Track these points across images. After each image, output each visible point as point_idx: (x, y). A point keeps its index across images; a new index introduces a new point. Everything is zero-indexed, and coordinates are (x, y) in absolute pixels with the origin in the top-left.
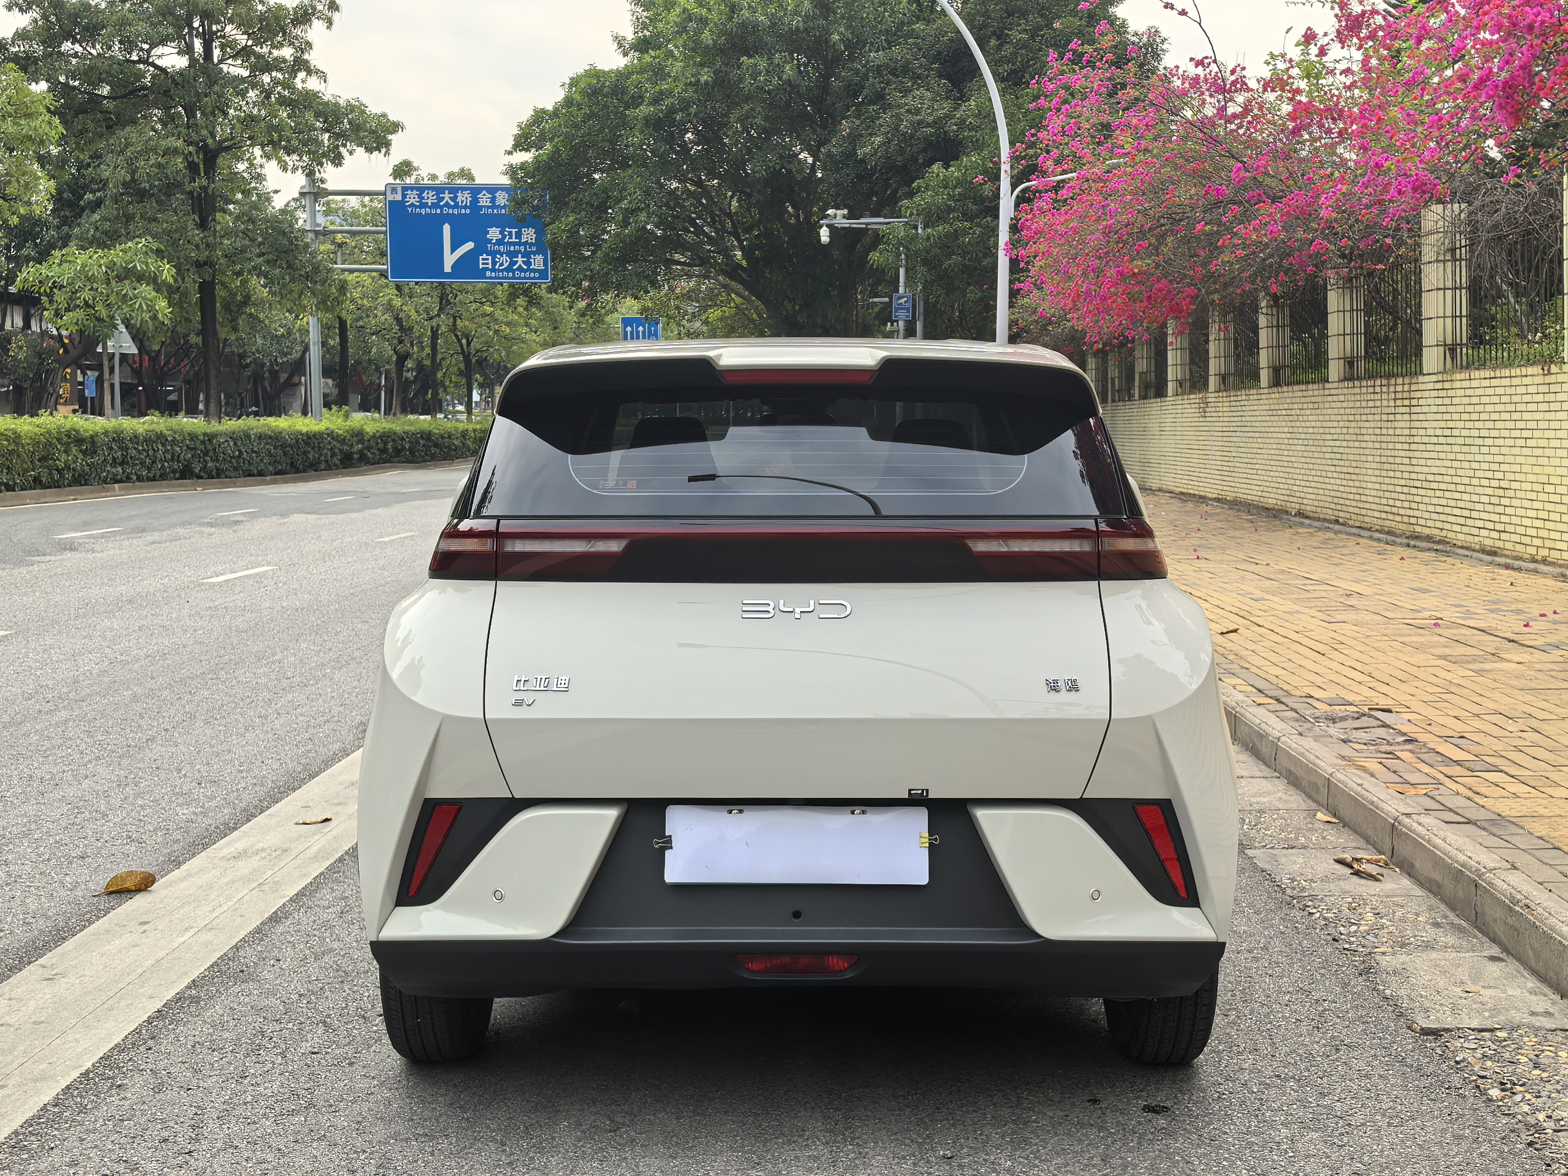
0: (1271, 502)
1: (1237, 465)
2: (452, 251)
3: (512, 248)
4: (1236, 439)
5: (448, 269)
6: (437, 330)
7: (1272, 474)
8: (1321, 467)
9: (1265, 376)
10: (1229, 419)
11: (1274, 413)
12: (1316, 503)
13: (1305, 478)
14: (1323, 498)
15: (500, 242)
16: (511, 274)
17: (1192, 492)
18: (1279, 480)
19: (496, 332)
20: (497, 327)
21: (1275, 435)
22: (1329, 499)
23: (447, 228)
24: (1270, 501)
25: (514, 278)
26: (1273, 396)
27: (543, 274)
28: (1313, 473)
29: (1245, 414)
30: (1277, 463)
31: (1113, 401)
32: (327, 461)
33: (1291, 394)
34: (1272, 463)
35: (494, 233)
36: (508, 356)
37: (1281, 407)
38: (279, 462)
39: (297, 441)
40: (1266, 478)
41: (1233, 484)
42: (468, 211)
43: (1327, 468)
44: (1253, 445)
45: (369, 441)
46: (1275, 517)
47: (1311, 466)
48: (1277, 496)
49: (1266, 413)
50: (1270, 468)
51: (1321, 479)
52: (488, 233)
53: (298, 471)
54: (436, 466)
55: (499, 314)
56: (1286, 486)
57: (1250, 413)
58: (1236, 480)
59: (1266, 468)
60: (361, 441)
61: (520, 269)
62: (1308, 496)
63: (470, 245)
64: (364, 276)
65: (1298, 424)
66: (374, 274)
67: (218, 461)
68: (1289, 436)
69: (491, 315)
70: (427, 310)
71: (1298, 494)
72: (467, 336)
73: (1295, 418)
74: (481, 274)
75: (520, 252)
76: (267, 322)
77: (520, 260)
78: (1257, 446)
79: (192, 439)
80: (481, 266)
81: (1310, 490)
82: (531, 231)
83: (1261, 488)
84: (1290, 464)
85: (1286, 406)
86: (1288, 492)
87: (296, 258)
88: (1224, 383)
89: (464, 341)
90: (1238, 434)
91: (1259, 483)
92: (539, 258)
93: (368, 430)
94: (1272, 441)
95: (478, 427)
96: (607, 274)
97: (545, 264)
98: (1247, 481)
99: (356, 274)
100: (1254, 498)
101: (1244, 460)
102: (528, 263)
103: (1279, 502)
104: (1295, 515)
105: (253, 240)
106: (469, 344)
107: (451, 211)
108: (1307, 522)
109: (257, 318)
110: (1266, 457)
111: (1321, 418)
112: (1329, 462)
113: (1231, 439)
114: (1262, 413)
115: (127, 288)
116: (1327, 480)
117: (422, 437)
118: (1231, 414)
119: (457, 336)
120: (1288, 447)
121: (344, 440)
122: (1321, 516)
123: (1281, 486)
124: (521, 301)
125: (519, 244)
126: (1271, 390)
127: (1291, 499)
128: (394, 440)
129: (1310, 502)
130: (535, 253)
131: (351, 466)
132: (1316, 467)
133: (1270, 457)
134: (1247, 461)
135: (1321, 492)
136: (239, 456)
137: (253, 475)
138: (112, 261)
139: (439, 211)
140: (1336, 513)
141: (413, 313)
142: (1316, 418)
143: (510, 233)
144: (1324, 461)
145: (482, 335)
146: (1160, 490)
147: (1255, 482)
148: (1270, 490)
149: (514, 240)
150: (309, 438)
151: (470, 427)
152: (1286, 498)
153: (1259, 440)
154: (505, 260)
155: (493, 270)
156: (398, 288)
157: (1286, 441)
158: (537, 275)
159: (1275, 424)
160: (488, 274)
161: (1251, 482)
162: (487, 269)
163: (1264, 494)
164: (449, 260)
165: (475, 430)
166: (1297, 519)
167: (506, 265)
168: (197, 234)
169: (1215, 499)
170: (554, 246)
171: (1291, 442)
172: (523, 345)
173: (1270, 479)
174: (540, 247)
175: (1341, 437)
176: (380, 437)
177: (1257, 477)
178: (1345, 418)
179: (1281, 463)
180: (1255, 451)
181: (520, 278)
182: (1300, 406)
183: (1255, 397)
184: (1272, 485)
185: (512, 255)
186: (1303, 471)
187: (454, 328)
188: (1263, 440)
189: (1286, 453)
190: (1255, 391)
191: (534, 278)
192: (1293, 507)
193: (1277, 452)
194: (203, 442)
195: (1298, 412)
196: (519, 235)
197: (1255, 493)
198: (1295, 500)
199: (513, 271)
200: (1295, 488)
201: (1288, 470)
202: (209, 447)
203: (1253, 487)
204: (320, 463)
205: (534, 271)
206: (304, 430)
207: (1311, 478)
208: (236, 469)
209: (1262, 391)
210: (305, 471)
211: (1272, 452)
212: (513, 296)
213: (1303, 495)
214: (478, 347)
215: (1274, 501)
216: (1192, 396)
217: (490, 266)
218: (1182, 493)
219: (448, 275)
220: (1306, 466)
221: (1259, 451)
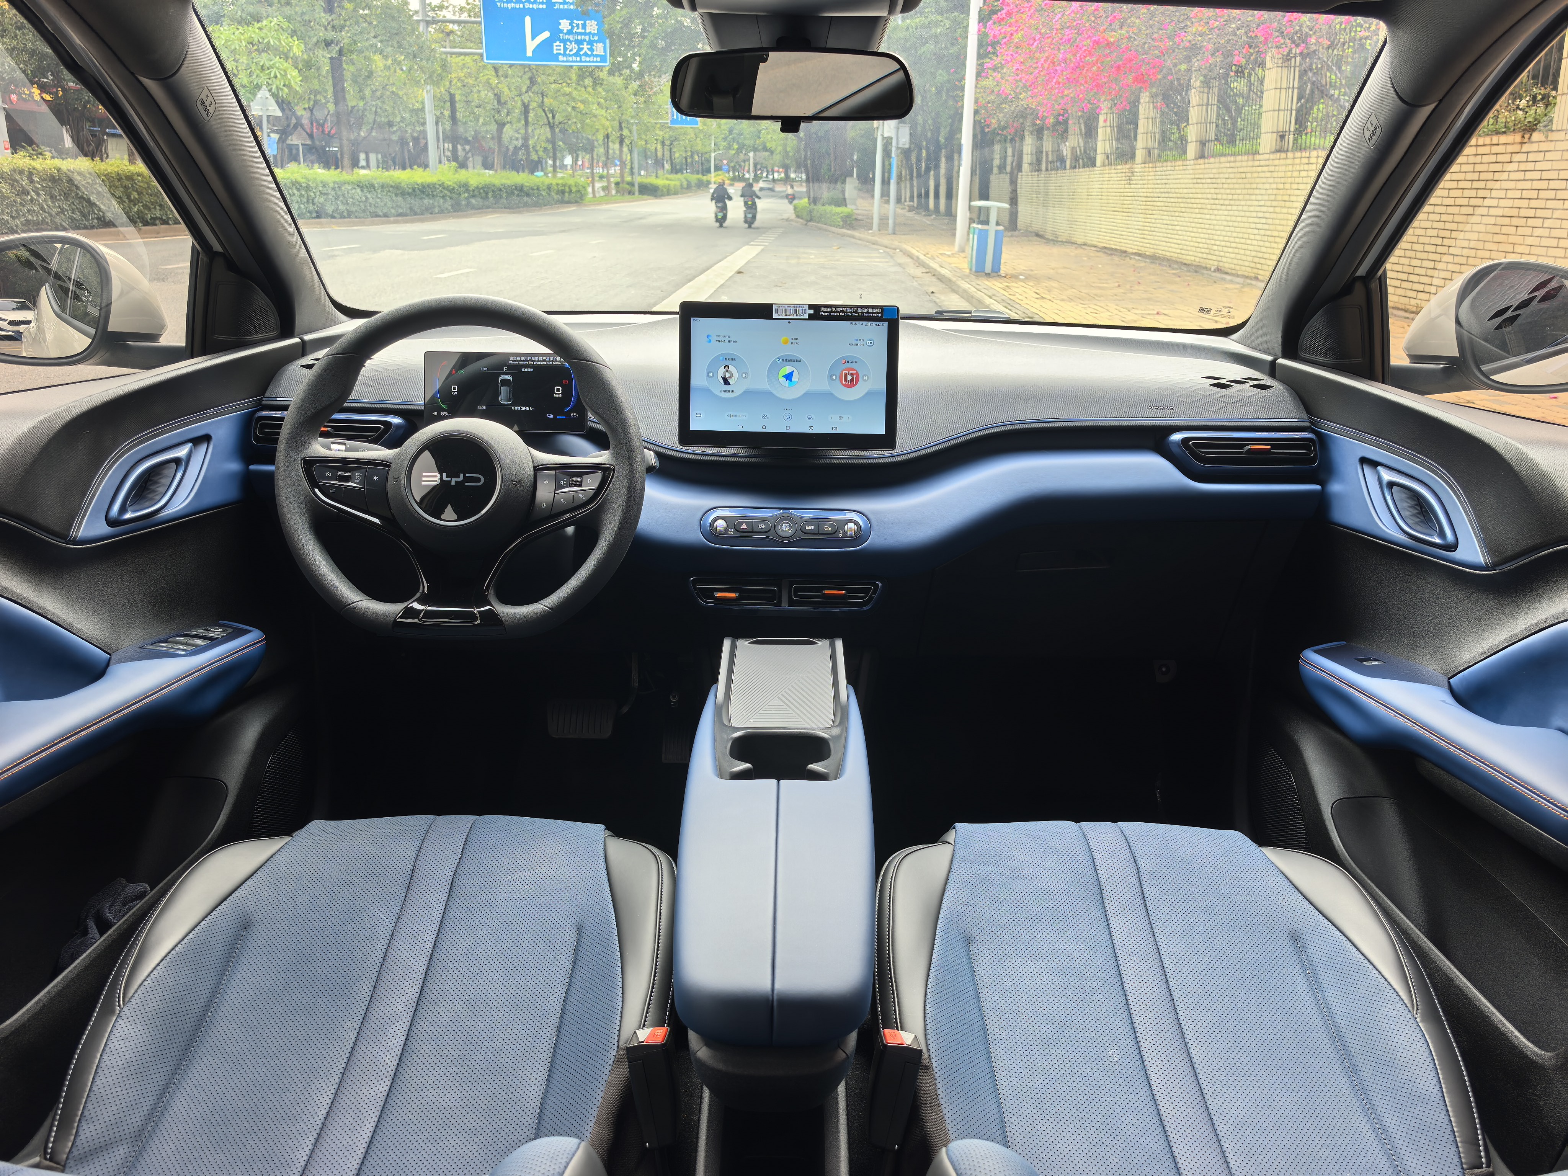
0: (1189, 259)
1: (1159, 225)
2: (533, 39)
3: (579, 38)
4: (1159, 204)
5: (529, 53)
6: (528, 105)
7: (1192, 234)
8: (1244, 230)
9: (1192, 149)
10: (1153, 186)
11: (1199, 181)
12: (1235, 262)
13: (1226, 239)
14: (1244, 258)
15: (569, 32)
16: (578, 59)
17: (1114, 247)
18: (1199, 240)
19: (574, 108)
20: (574, 104)
21: (1197, 201)
22: (1250, 259)
23: (528, 20)
24: (1188, 257)
25: (581, 61)
26: (1198, 167)
27: (603, 59)
28: (1235, 234)
29: (1170, 181)
30: (1198, 225)
31: (1047, 170)
32: (440, 206)
33: (1217, 165)
34: (1193, 225)
35: (565, 25)
36: (583, 128)
37: (1206, 176)
38: (400, 207)
39: (414, 190)
40: (1186, 238)
41: (1153, 242)
42: (544, 6)
43: (1250, 231)
44: (1175, 209)
45: (473, 191)
46: (1196, 272)
47: (1233, 229)
48: (1195, 254)
49: (1190, 181)
50: (1191, 229)
51: (1243, 241)
52: (560, 24)
53: (416, 214)
54: (528, 211)
55: (575, 94)
56: (1206, 246)
57: (1174, 181)
58: (1156, 238)
59: (1186, 229)
60: (467, 191)
61: (586, 54)
62: (1227, 255)
63: (546, 35)
64: (468, 59)
65: (1222, 191)
66: (476, 57)
67: (348, 204)
68: (1212, 201)
69: (569, 94)
70: (518, 88)
71: (1217, 253)
72: (552, 111)
73: (1221, 186)
74: (555, 58)
75: (585, 40)
76: (405, 98)
77: (585, 47)
78: (1179, 209)
79: (324, 186)
80: (555, 52)
81: (1230, 250)
82: (594, 23)
83: (1181, 247)
84: (1212, 227)
85: (1212, 176)
86: (1207, 251)
87: (404, 39)
88: (1149, 156)
89: (550, 116)
90: (1161, 199)
91: (1179, 242)
92: (600, 45)
93: (472, 182)
94: (1195, 206)
95: (560, 182)
96: (652, 58)
97: (605, 51)
98: (1167, 240)
99: (462, 57)
100: (1172, 254)
101: (1165, 222)
102: (591, 50)
103: (1197, 259)
104: (1215, 271)
105: (370, 23)
106: (554, 117)
107: (531, 6)
108: (1228, 277)
109: (397, 95)
110: (1187, 219)
111: (1248, 186)
112: (1253, 226)
113: (1155, 204)
114: (1186, 181)
115: (264, 59)
116: (1249, 242)
117: (516, 188)
118: (1155, 182)
119: (544, 110)
120: (1211, 212)
121: (453, 189)
122: (1240, 273)
123: (1201, 245)
124: (588, 81)
125: (585, 34)
126: (1196, 162)
127: (1209, 257)
128: (493, 191)
129: (1229, 260)
130: (596, 42)
131: (460, 210)
132: (1238, 230)
133: (1191, 220)
134: (1169, 222)
135: (1242, 252)
136: (366, 201)
137: (378, 216)
138: (251, 37)
139: (521, 6)
140: (1255, 271)
141: (506, 90)
142: (1242, 186)
143: (578, 25)
144: (1247, 225)
145: (563, 111)
146: (1085, 244)
147: (1175, 241)
148: (1189, 248)
149: (580, 30)
150: (424, 187)
151: (554, 182)
152: (1205, 256)
153: (1182, 205)
154: (573, 47)
155: (565, 55)
156: (496, 69)
157: (1209, 206)
158: (599, 59)
159: (1198, 191)
160: (561, 58)
161: (1171, 240)
162: (560, 54)
163: (1183, 252)
164: (531, 45)
165: (557, 185)
166: (1218, 275)
167: (575, 51)
168: (325, 18)
169: (1135, 254)
170: (611, 34)
171: (1214, 207)
172: (594, 119)
173: (1190, 239)
174: (602, 37)
175: (1269, 203)
176: (482, 188)
177: (1177, 237)
178: (1274, 186)
179: (1202, 226)
180: (1177, 214)
181: (585, 61)
182: (1227, 176)
183: (1181, 168)
184: (1192, 244)
185: (579, 43)
186: (1224, 233)
187: (541, 105)
188: (1186, 205)
189: (1208, 217)
190: (1180, 163)
191: (597, 62)
192: (1213, 265)
193: (1199, 216)
194: (334, 189)
195: (1224, 181)
196: (584, 26)
197: (1174, 250)
198: (1214, 258)
199: (580, 56)
200: (1215, 248)
201: (1209, 231)
202: (339, 193)
203: (1172, 245)
204: (434, 207)
205: (597, 56)
206: (420, 181)
207: (1232, 239)
208: (364, 211)
209: (1188, 162)
210: (422, 214)
211: (1194, 215)
212: (581, 77)
213: (1222, 254)
214: (561, 119)
215: (1193, 258)
216: (1119, 167)
217: (562, 52)
218: (1105, 248)
219: (529, 59)
220: (1227, 229)
221: (1181, 214)
